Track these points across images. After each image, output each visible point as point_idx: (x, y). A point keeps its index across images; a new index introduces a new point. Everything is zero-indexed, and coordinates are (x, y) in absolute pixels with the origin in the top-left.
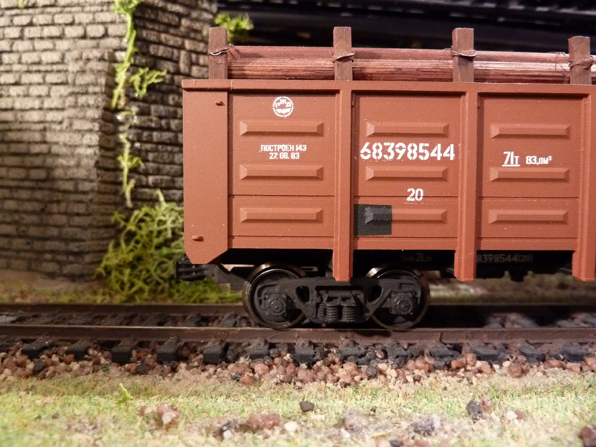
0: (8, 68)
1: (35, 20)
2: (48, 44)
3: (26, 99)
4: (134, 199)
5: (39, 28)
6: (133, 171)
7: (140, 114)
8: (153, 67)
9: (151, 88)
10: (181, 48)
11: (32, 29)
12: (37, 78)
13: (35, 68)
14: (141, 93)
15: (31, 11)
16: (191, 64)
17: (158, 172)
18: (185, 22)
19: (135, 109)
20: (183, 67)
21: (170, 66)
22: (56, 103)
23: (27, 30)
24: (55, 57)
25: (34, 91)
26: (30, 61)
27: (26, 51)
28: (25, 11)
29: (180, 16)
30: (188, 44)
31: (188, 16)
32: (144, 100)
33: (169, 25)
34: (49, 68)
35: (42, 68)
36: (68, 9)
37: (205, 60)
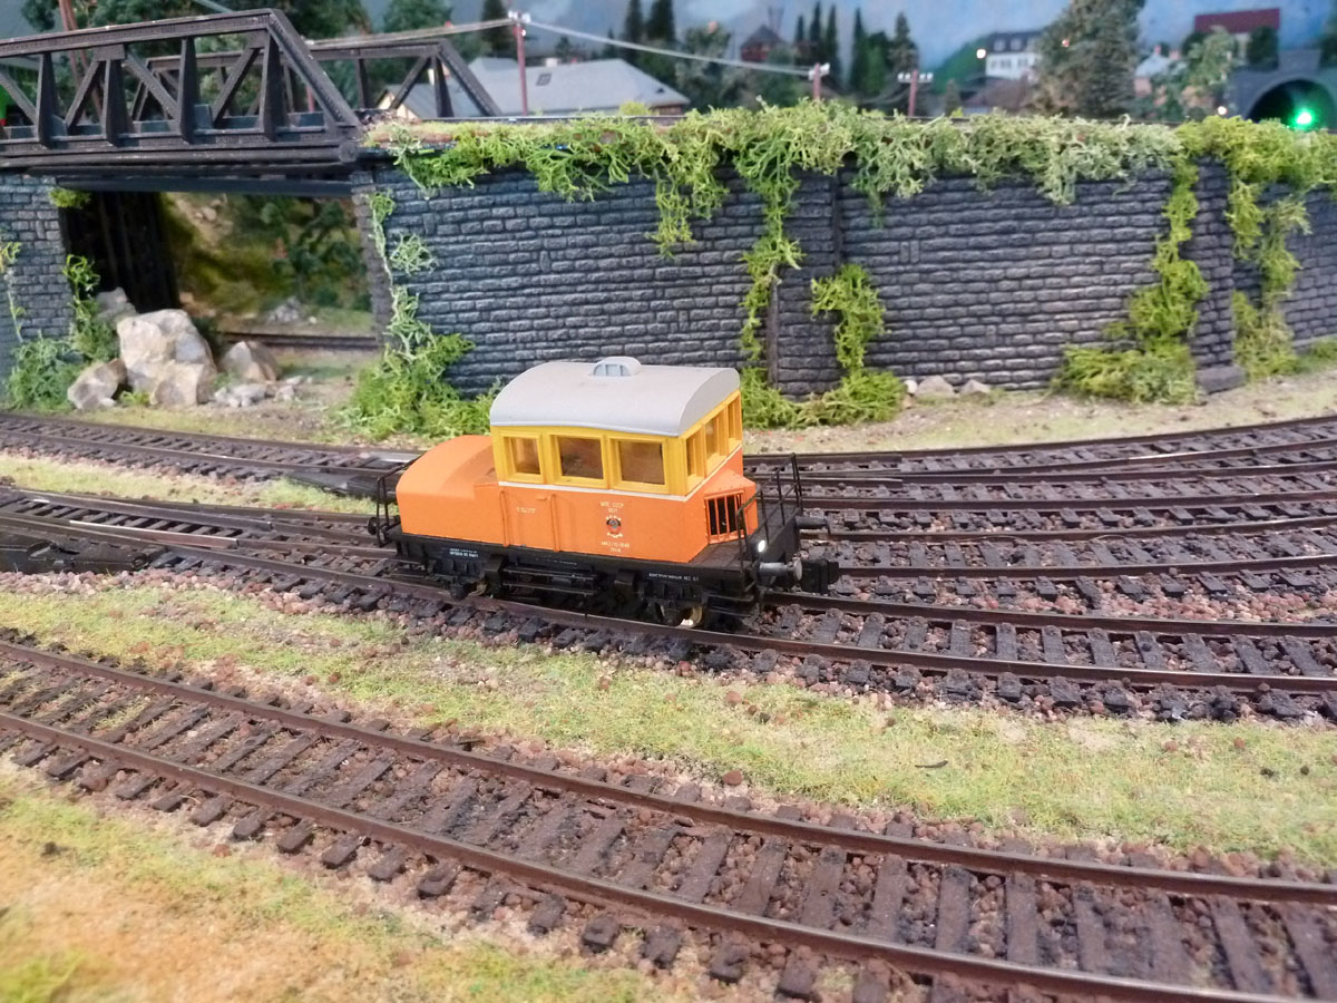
4: (25, 337)
6: (20, 317)
7: (16, 275)
8: (18, 239)
9: (17, 256)
10: (35, 220)
14: (12, 260)
16: (46, 230)
17: (38, 315)
18: (34, 199)
19: (11, 272)
20: (40, 235)
21: (29, 236)
29: (30, 195)
30: (40, 215)
31: (35, 193)
32: (16, 264)
33: (23, 204)
37: (55, 225)
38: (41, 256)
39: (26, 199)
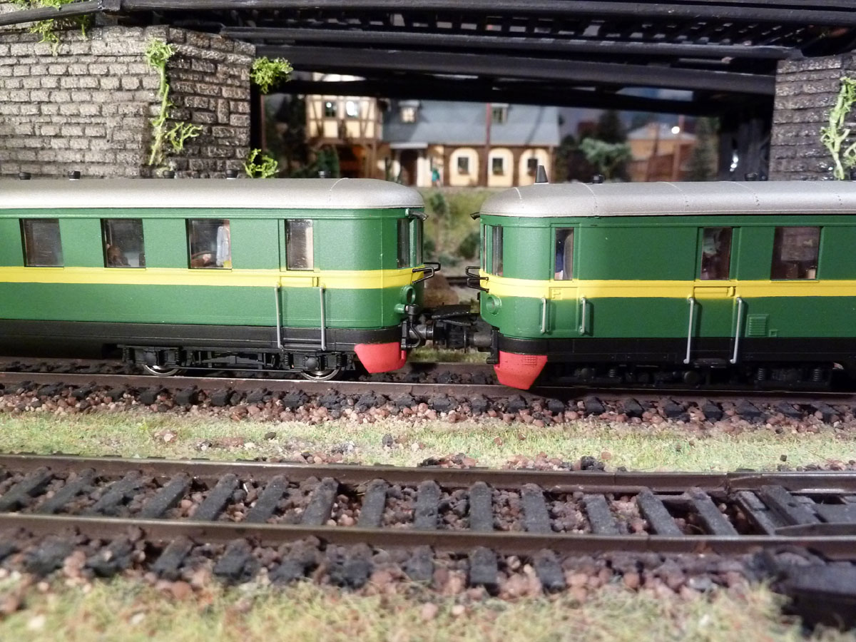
0: (48, 119)
1: (70, 70)
2: (85, 96)
3: (67, 152)
5: (75, 79)
7: (179, 169)
8: (189, 120)
9: (185, 142)
10: (219, 96)
11: (68, 79)
12: (76, 131)
13: (74, 120)
14: (178, 148)
15: (65, 60)
16: (230, 113)
18: (221, 69)
19: (172, 164)
20: (221, 117)
21: (207, 118)
22: (97, 158)
23: (63, 80)
24: (93, 110)
25: (75, 144)
26: (68, 113)
27: (63, 103)
28: (60, 60)
29: (215, 62)
30: (225, 92)
31: (223, 61)
32: (182, 154)
33: (205, 73)
34: (88, 121)
35: (82, 120)
36: (102, 59)
37: (244, 107)
38: (218, 146)
39: (209, 68)
